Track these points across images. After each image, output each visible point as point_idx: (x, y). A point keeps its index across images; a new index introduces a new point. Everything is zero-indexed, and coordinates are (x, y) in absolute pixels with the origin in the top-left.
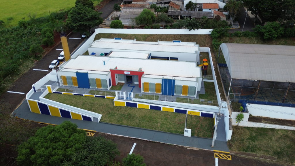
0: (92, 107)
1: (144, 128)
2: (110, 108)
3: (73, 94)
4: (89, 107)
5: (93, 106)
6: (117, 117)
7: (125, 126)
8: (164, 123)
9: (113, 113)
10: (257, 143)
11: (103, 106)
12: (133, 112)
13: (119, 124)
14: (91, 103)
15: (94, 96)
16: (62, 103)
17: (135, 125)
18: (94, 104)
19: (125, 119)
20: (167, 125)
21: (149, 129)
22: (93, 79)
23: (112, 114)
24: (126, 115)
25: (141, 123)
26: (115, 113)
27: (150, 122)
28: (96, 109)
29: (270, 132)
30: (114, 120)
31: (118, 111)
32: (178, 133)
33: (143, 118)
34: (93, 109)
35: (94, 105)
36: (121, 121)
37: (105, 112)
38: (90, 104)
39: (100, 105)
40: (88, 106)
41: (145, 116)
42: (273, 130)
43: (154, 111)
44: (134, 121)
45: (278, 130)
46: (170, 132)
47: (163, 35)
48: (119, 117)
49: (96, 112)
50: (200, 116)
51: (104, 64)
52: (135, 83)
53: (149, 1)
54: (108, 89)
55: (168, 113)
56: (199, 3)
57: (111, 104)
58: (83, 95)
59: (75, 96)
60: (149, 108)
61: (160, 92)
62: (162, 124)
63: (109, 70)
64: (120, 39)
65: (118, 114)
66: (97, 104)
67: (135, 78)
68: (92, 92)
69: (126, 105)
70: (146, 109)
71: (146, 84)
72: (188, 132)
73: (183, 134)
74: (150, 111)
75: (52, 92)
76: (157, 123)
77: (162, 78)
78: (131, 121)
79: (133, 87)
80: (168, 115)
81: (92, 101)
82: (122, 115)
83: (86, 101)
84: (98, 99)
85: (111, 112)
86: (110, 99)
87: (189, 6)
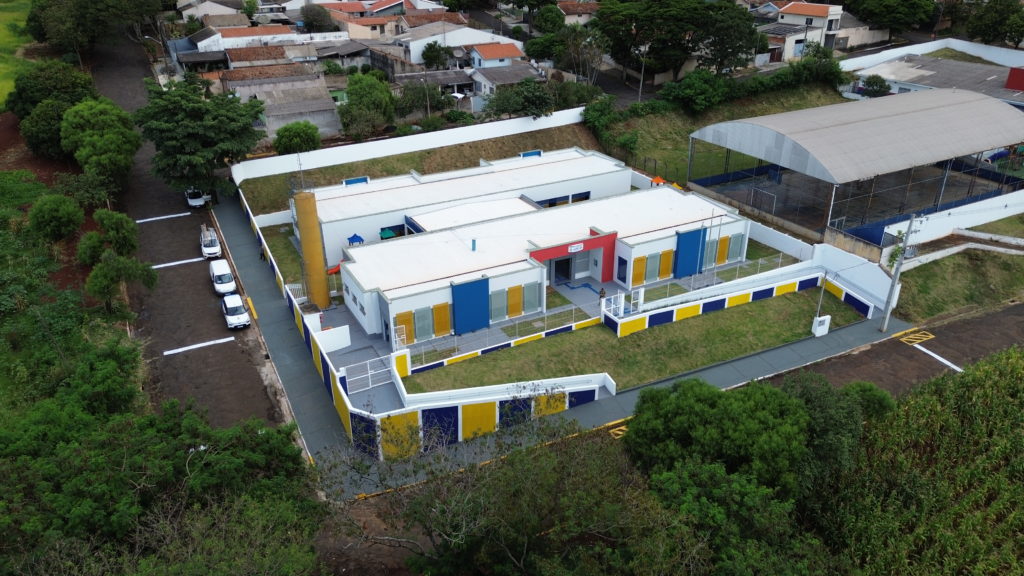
0: (567, 365)
1: (730, 359)
2: (613, 347)
3: (479, 352)
4: (560, 366)
5: (566, 360)
6: (646, 362)
7: (685, 372)
8: (757, 328)
9: (630, 357)
10: (933, 294)
11: (592, 350)
12: (677, 334)
13: (668, 376)
14: (554, 355)
15: (543, 334)
16: (482, 384)
17: (705, 361)
18: (564, 354)
19: (670, 357)
20: (765, 331)
21: (742, 356)
22: (499, 293)
23: (631, 360)
24: (665, 347)
25: (713, 350)
26: (635, 356)
27: (729, 340)
28: (579, 366)
29: (936, 268)
30: (647, 371)
31: (639, 346)
32: (803, 337)
33: (706, 338)
34: (571, 368)
35: (566, 357)
36: (666, 367)
37: (606, 362)
38: (555, 359)
39: (582, 349)
40: (552, 365)
41: (708, 331)
42: (935, 262)
43: (712, 315)
44: (695, 354)
45: (943, 259)
46: (787, 343)
47: (462, 145)
48: (651, 360)
49: (586, 373)
50: (796, 290)
51: (474, 249)
52: (579, 276)
53: (292, 55)
54: (539, 310)
55: (741, 309)
56: (452, 45)
57: (607, 336)
58: (509, 345)
59: (487, 355)
60: (700, 312)
61: (668, 274)
62: (755, 334)
63: (527, 256)
64: (365, 180)
65: (643, 355)
66: (572, 351)
67: (577, 263)
68: (511, 331)
69: (647, 326)
70: (693, 317)
71: (639, 261)
72: (822, 326)
73: (810, 334)
74: (705, 317)
75: (409, 373)
76: (745, 336)
77: (677, 233)
78: (687, 356)
79: (587, 285)
80: (746, 311)
81: (554, 350)
82: (656, 353)
83: (539, 356)
84: (558, 338)
85: (622, 356)
86: (585, 328)
87: (434, 56)
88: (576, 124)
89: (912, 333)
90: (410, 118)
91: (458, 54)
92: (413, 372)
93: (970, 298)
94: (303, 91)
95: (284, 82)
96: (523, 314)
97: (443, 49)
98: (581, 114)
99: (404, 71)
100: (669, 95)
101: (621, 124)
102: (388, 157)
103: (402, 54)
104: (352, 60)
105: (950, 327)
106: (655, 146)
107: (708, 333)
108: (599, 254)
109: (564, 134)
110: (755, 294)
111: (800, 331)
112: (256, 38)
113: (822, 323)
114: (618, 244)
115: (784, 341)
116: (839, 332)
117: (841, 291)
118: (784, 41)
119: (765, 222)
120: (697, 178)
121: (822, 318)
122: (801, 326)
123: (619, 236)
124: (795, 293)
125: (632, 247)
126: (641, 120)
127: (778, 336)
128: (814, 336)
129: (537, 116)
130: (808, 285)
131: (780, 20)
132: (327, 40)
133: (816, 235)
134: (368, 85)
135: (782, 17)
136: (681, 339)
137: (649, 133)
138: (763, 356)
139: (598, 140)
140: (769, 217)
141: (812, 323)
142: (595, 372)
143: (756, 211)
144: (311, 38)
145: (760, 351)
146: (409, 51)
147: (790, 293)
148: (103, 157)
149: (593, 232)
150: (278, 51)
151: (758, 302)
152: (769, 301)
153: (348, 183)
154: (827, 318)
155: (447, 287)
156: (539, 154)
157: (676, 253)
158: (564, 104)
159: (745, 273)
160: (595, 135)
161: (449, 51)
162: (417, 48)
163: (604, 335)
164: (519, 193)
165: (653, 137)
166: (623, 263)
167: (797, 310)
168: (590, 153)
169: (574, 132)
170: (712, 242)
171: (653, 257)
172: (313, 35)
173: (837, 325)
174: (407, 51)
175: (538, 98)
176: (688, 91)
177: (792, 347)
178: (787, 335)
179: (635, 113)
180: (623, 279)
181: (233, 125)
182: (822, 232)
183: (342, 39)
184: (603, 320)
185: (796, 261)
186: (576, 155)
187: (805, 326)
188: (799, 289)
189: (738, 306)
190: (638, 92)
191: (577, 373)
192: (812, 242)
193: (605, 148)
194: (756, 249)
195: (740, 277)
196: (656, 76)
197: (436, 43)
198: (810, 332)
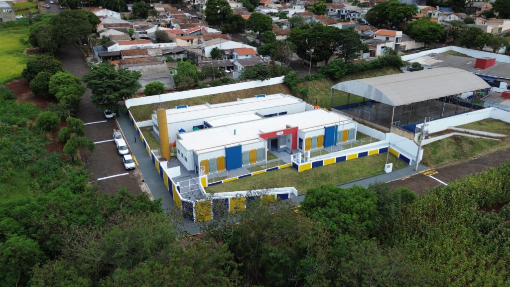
2: (296, 176)
3: (237, 177)
5: (276, 182)
6: (311, 183)
8: (360, 169)
9: (304, 180)
10: (438, 154)
11: (287, 177)
12: (325, 171)
14: (270, 179)
15: (265, 170)
16: (239, 190)
18: (275, 179)
19: (322, 181)
20: (364, 170)
21: (353, 181)
22: (247, 152)
23: (304, 182)
24: (319, 176)
25: (341, 178)
26: (306, 180)
27: (348, 174)
28: (281, 184)
29: (440, 144)
31: (308, 176)
32: (381, 173)
33: (338, 173)
34: (278, 185)
37: (294, 183)
38: (271, 181)
39: (283, 177)
42: (439, 141)
43: (340, 163)
45: (443, 140)
46: (374, 175)
49: (284, 187)
50: (378, 153)
51: (235, 134)
52: (281, 147)
53: (151, 53)
54: (264, 161)
55: (353, 161)
56: (224, 49)
57: (294, 172)
58: (251, 174)
59: (241, 179)
60: (335, 162)
61: (320, 146)
62: (359, 171)
63: (258, 137)
64: (186, 107)
65: (310, 180)
66: (278, 177)
67: (280, 141)
68: (252, 169)
69: (311, 168)
70: (332, 164)
71: (308, 139)
72: (389, 168)
73: (384, 172)
74: (337, 164)
75: (207, 186)
76: (355, 172)
77: (325, 127)
78: (329, 180)
79: (285, 151)
80: (355, 162)
81: (270, 177)
82: (315, 179)
83: (264, 179)
84: (272, 172)
85: (300, 180)
86: (284, 168)
87: (216, 53)
88: (281, 84)
89: (429, 171)
90: (205, 81)
91: (227, 53)
92: (208, 185)
93: (455, 157)
94: (157, 69)
95: (148, 65)
96: (257, 162)
97: (220, 50)
98: (283, 79)
99: (202, 60)
100: (323, 71)
101: (301, 84)
102: (196, 97)
103: (201, 53)
104: (178, 55)
105: (445, 168)
106: (317, 93)
107: (339, 171)
108: (290, 137)
109: (276, 88)
110: (359, 154)
111: (380, 170)
112: (134, 45)
113: (389, 167)
114: (298, 132)
115: (372, 174)
116: (397, 171)
117: (398, 153)
118: (376, 47)
119: (365, 124)
120: (334, 106)
121: (389, 164)
122: (380, 168)
123: (299, 129)
124: (377, 154)
125: (305, 133)
126: (311, 82)
127: (369, 172)
128: (385, 173)
129: (263, 80)
130: (384, 151)
131: (375, 38)
132: (167, 46)
133: (387, 129)
134: (186, 66)
135: (375, 36)
136: (326, 173)
137: (314, 88)
138: (362, 180)
139: (290, 90)
140: (366, 122)
141: (384, 167)
142: (288, 187)
143: (361, 120)
144: (159, 46)
145: (361, 178)
146: (205, 51)
147: (375, 154)
148: (68, 96)
149: (287, 127)
150: (144, 51)
151: (361, 158)
152: (366, 157)
153: (178, 108)
154: (391, 164)
155: (223, 149)
156: (264, 96)
157: (325, 136)
158: (276, 75)
159: (354, 145)
160: (289, 88)
161: (223, 51)
162: (208, 50)
163: (292, 171)
164: (255, 112)
165: (316, 89)
166: (301, 140)
167: (378, 162)
168: (287, 96)
169: (280, 87)
170: (340, 132)
171: (314, 138)
172: (160, 44)
173: (396, 168)
174: (204, 51)
175: (264, 72)
176: (332, 69)
177: (376, 177)
178: (373, 172)
179: (308, 79)
180: (301, 148)
181: (128, 82)
182: (390, 128)
183: (174, 46)
184: (292, 165)
185: (378, 140)
186: (281, 96)
187: (382, 168)
188: (380, 153)
189: (352, 159)
190: (309, 70)
191: (281, 187)
192: (385, 132)
193: (293, 93)
194: (360, 135)
195: (352, 147)
196: (318, 63)
197: (217, 48)
198: (384, 171)
